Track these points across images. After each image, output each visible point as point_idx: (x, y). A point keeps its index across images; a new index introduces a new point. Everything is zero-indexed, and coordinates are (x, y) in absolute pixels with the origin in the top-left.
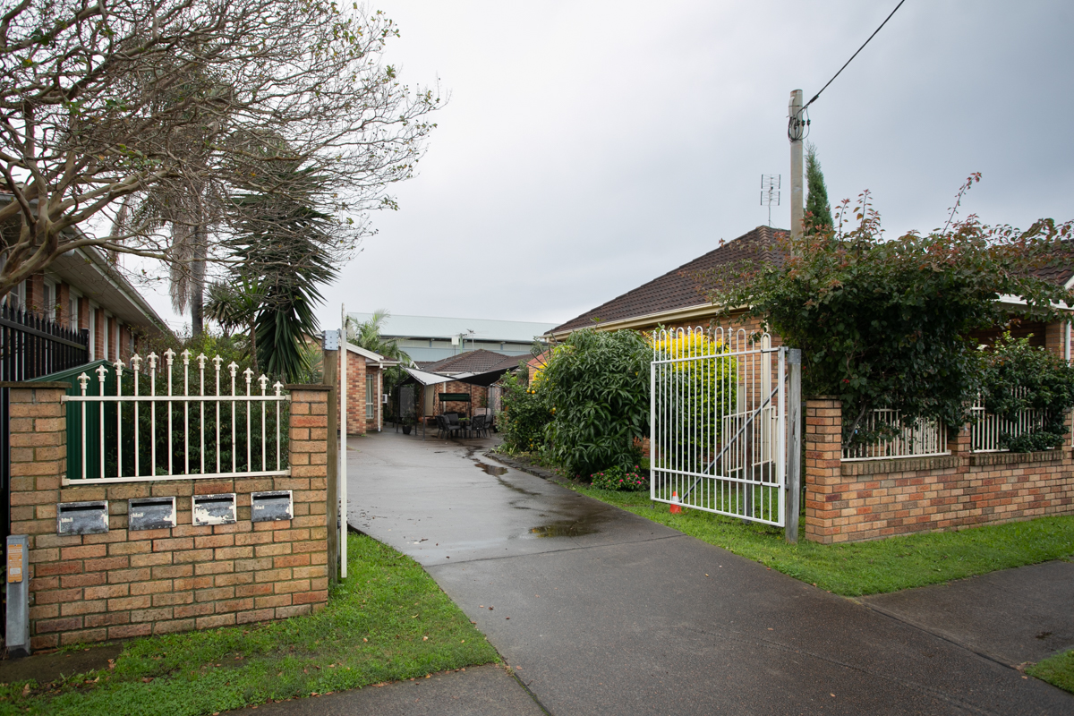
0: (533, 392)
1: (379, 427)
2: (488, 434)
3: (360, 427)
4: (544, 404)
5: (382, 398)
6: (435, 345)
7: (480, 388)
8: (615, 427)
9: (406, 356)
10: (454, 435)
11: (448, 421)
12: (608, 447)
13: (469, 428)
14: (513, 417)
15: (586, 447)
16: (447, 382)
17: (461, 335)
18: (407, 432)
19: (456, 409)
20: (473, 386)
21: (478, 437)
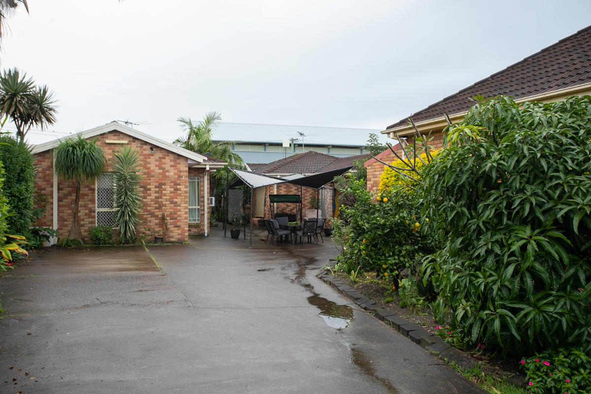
0: (385, 199)
1: (206, 231)
2: (320, 238)
3: (182, 234)
4: (404, 218)
5: (208, 202)
6: (270, 149)
7: (311, 190)
8: (576, 276)
9: (238, 158)
10: (284, 239)
11: (277, 225)
12: (561, 314)
13: (300, 233)
14: (360, 234)
15: (515, 311)
16: (277, 184)
17: (292, 140)
18: (235, 236)
19: (287, 211)
20: (303, 188)
21: (310, 242)
